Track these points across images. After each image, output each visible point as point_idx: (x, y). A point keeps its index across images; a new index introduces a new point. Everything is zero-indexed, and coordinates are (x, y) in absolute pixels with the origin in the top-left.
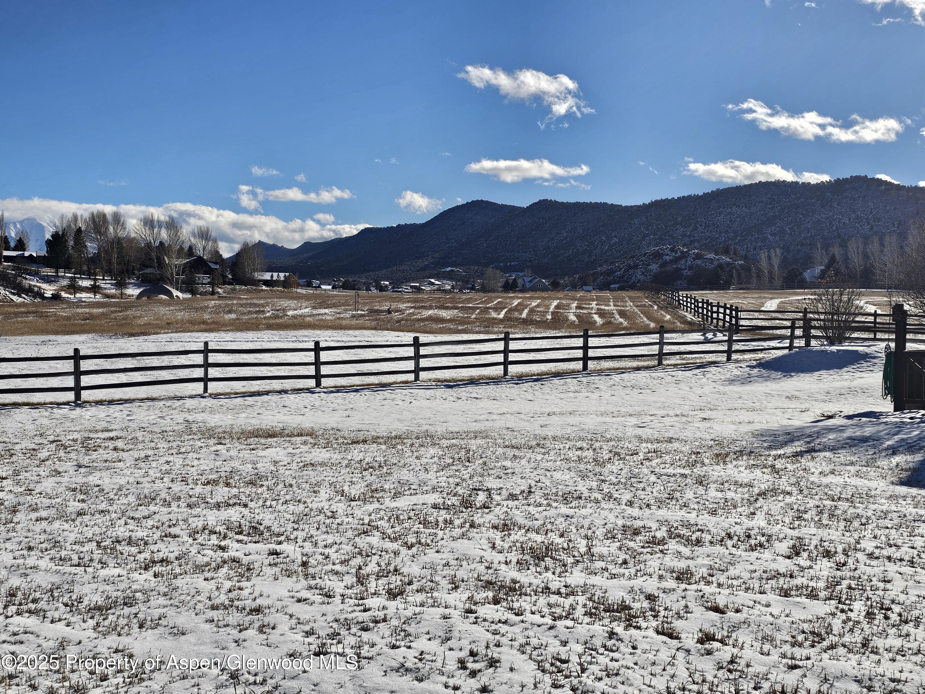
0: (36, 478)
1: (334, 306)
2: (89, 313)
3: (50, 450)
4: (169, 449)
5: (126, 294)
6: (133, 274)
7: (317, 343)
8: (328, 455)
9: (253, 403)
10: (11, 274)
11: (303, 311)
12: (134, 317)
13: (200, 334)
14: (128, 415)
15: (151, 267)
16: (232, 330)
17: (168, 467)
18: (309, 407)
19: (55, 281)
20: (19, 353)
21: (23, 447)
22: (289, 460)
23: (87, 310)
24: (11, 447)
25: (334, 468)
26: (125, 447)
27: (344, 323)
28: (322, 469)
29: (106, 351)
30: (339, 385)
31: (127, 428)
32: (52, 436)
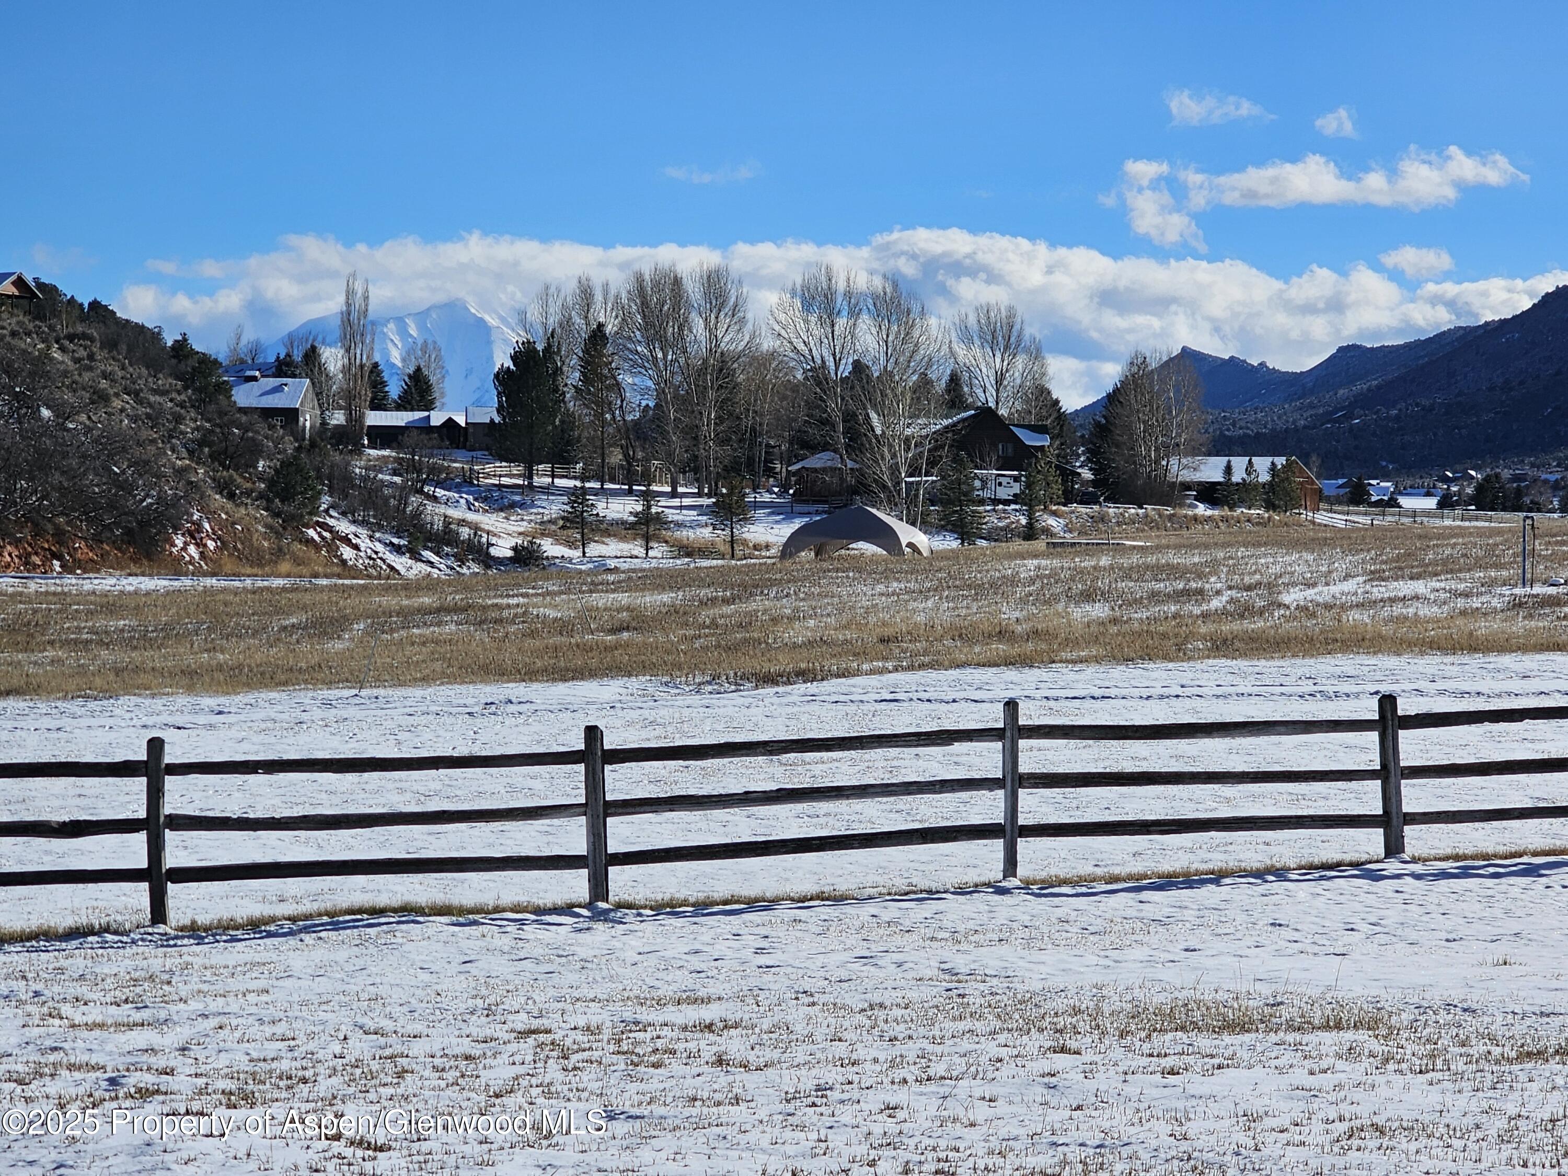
0: (478, 1148)
1: (1448, 567)
2: (628, 609)
3: (518, 1058)
4: (893, 1064)
5: (745, 543)
6: (770, 472)
7: (1388, 702)
8: (1434, 1097)
9: (1167, 911)
10: (392, 484)
11: (1335, 589)
12: (774, 620)
13: (989, 674)
14: (759, 951)
15: (825, 447)
16: (1097, 660)
17: (891, 1126)
18: (1365, 928)
19: (522, 505)
20: (417, 741)
21: (436, 1048)
22: (1296, 1109)
23: (623, 598)
24: (398, 1049)
25: (1458, 1144)
26: (752, 1057)
27: (1483, 627)
28: (1413, 1146)
29: (684, 734)
30: (1470, 851)
31: (755, 993)
32: (523, 1016)
